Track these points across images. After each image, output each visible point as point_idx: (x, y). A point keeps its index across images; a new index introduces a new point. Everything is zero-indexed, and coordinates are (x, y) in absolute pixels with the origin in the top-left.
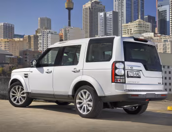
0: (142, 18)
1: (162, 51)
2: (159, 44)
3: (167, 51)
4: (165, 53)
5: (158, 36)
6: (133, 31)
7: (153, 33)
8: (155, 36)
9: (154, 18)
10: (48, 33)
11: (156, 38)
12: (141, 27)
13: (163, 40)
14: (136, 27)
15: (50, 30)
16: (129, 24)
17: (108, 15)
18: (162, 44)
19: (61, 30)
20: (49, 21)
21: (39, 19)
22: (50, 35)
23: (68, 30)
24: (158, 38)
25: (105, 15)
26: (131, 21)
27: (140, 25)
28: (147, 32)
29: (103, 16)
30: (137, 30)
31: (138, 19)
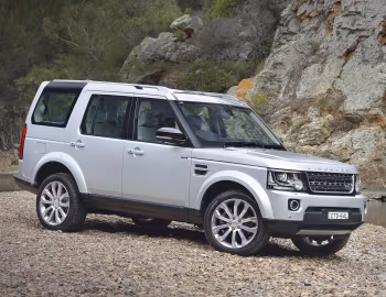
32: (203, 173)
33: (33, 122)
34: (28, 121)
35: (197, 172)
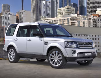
0: (70, 5)
1: (82, 26)
2: (80, 21)
3: (86, 25)
4: (84, 26)
5: (80, 16)
6: (64, 13)
7: (77, 14)
8: (78, 16)
9: (77, 5)
10: (8, 15)
11: (79, 17)
12: (69, 10)
13: (83, 18)
14: (66, 10)
15: (10, 13)
16: (62, 8)
17: (48, 3)
18: (82, 21)
19: (17, 13)
20: (9, 6)
21: (2, 5)
22: (10, 16)
23: (22, 13)
24: (80, 17)
25: (46, 2)
26: (63, 7)
27: (68, 9)
28: (73, 13)
29: (45, 3)
30: (67, 12)
31: (67, 5)
32: (47, 44)
33: (7, 35)
34: (5, 35)
35: (45, 44)
